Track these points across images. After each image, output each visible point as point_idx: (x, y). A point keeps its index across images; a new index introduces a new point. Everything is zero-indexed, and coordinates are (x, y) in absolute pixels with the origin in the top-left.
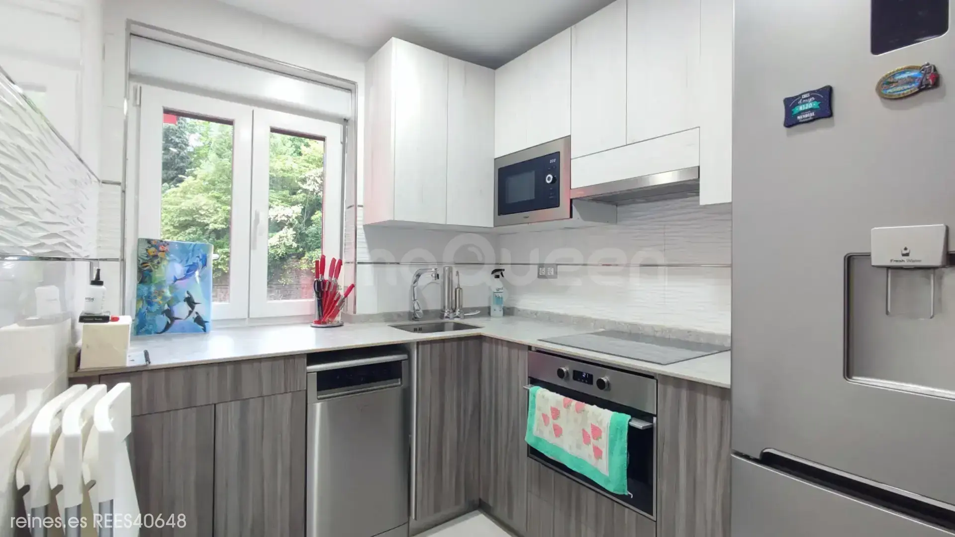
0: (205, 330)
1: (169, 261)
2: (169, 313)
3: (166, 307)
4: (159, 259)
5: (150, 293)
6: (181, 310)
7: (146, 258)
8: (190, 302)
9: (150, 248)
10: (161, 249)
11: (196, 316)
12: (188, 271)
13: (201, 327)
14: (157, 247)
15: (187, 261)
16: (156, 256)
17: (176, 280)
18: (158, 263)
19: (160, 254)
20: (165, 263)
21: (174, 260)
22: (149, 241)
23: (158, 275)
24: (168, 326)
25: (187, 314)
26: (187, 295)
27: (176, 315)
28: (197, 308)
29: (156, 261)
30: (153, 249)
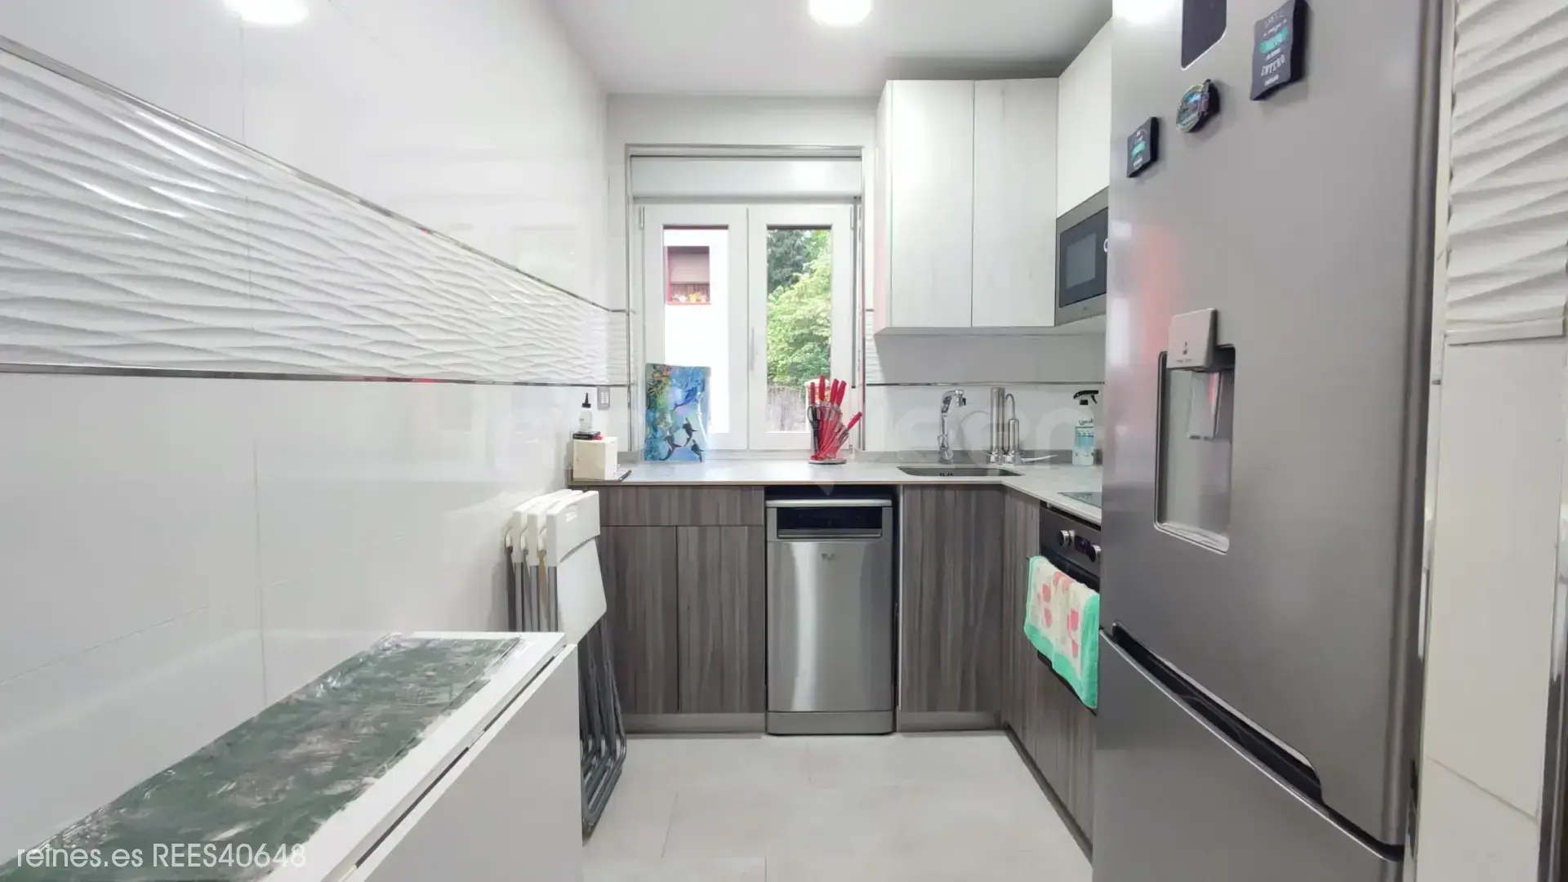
0: (701, 459)
1: (671, 386)
2: (670, 439)
3: (668, 434)
4: (662, 385)
5: (655, 418)
6: (681, 437)
7: (652, 384)
8: (688, 429)
9: (655, 373)
10: (664, 374)
11: (692, 444)
12: (687, 397)
13: (698, 456)
14: (660, 372)
15: (687, 386)
16: (659, 382)
17: (676, 406)
18: (662, 388)
19: (663, 379)
20: (667, 388)
21: (675, 385)
22: (654, 366)
23: (661, 401)
24: (670, 453)
25: (686, 441)
26: (685, 422)
27: (675, 443)
28: (695, 436)
29: (660, 386)
30: (657, 375)
